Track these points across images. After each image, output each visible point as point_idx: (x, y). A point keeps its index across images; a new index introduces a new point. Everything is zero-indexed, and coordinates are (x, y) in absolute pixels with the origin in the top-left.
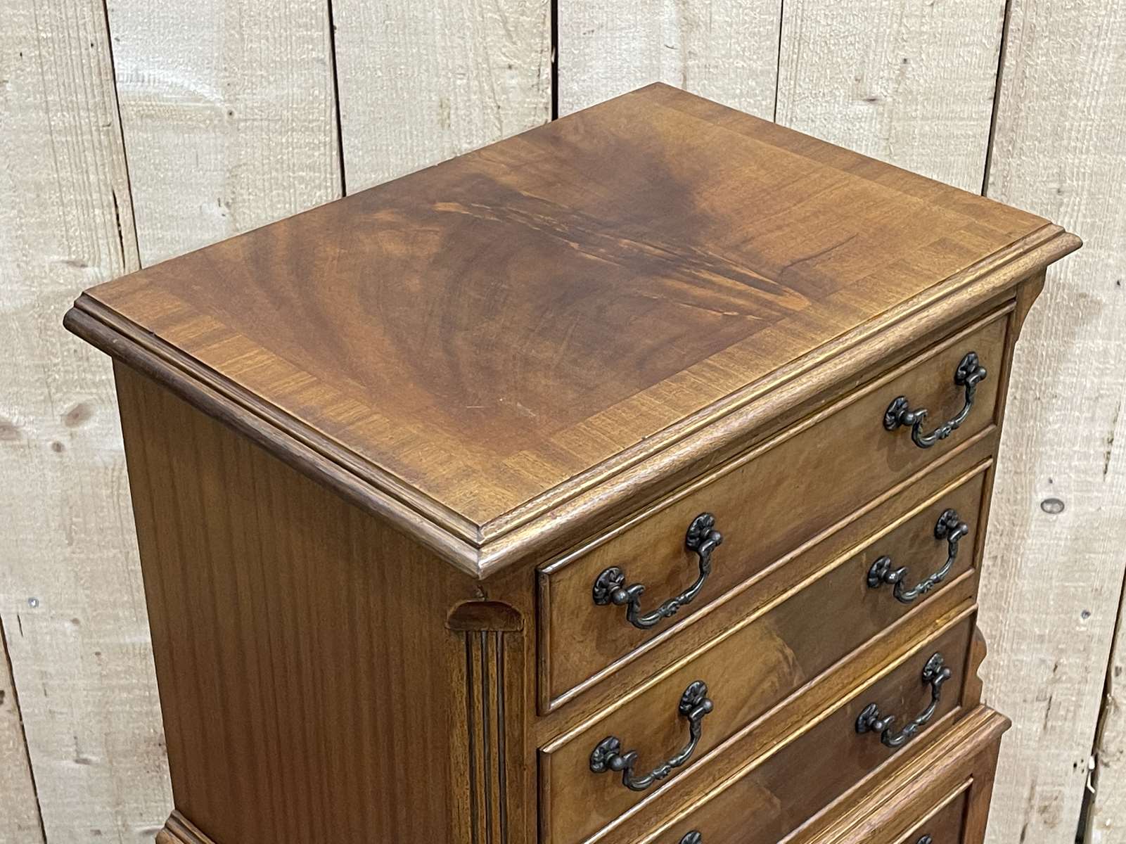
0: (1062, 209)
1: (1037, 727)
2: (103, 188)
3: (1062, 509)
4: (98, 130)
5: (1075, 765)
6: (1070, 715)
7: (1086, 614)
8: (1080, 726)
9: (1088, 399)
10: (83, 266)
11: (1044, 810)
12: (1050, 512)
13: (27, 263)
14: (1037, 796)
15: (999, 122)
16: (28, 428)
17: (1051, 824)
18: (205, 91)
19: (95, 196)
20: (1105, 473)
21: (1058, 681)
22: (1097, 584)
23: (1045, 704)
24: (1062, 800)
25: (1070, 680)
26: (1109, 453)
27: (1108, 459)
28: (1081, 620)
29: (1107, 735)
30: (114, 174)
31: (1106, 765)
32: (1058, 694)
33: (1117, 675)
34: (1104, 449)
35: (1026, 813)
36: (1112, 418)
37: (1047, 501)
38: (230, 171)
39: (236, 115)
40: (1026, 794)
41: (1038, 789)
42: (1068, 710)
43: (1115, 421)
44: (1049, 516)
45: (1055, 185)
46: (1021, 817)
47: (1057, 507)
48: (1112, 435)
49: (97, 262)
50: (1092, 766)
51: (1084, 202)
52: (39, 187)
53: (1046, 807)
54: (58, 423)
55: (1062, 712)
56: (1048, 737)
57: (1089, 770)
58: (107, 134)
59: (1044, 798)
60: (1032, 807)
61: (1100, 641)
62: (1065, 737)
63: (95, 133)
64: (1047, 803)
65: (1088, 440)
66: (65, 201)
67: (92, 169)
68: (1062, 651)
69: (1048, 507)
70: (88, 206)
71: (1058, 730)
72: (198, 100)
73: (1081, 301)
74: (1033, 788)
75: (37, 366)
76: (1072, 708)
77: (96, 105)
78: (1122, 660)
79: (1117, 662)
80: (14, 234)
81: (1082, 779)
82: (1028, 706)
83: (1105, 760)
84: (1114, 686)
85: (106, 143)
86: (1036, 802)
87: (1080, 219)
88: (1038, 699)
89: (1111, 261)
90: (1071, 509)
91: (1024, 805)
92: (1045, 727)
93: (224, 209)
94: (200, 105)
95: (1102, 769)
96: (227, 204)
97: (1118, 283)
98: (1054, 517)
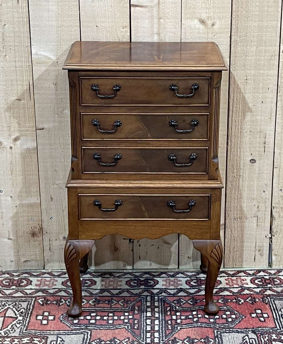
0: (248, 84)
1: (255, 225)
2: (27, 81)
3: (255, 162)
4: (27, 67)
5: (266, 236)
6: (263, 221)
7: (264, 191)
8: (266, 224)
9: (258, 132)
10: (21, 100)
11: (259, 250)
12: (252, 163)
13: (8, 100)
14: (257, 247)
15: (231, 63)
16: (4, 143)
17: (261, 255)
18: (52, 57)
19: (25, 83)
20: (265, 152)
21: (259, 211)
22: (266, 183)
23: (257, 218)
24: (264, 247)
25: (262, 211)
26: (265, 146)
27: (265, 148)
28: (263, 193)
29: (273, 227)
30: (30, 77)
31: (274, 236)
32: (259, 214)
33: (273, 209)
34: (263, 145)
35: (255, 252)
36: (264, 137)
37: (252, 160)
38: (56, 76)
39: (58, 63)
40: (254, 246)
41: (257, 244)
42: (262, 220)
43: (265, 138)
44: (252, 164)
45: (245, 78)
46: (254, 253)
47: (254, 161)
48: (265, 141)
49: (24, 99)
50: (270, 237)
51: (252, 82)
52: (12, 80)
53: (260, 250)
54: (12, 141)
55: (261, 220)
56: (258, 228)
57: (270, 238)
58: (29, 68)
59: (259, 247)
60: (256, 250)
61: (268, 199)
62: (263, 227)
63: (26, 67)
64: (260, 248)
65: (259, 143)
66: (18, 84)
67: (25, 76)
68: (259, 202)
69: (252, 161)
70: (23, 85)
71: (261, 226)
72: (50, 59)
73: (254, 106)
74: (256, 244)
75: (8, 126)
76: (263, 219)
77: (26, 61)
78: (274, 204)
79: (273, 205)
80: (5, 92)
81: (268, 240)
82: (252, 218)
83: (273, 234)
84: (273, 212)
85: (28, 70)
86: (257, 248)
87: (252, 86)
88: (254, 217)
89: (260, 97)
90: (257, 161)
91: (254, 249)
92: (257, 225)
93: (54, 86)
94: (50, 60)
95: (273, 237)
96: (55, 84)
97: (262, 102)
98: (254, 164)
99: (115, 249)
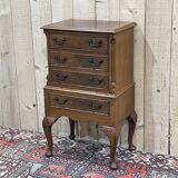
3: (160, 92)
11: (163, 143)
17: (164, 146)
21: (162, 120)
99: (90, 130)
